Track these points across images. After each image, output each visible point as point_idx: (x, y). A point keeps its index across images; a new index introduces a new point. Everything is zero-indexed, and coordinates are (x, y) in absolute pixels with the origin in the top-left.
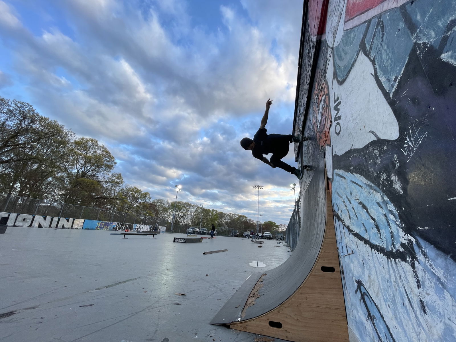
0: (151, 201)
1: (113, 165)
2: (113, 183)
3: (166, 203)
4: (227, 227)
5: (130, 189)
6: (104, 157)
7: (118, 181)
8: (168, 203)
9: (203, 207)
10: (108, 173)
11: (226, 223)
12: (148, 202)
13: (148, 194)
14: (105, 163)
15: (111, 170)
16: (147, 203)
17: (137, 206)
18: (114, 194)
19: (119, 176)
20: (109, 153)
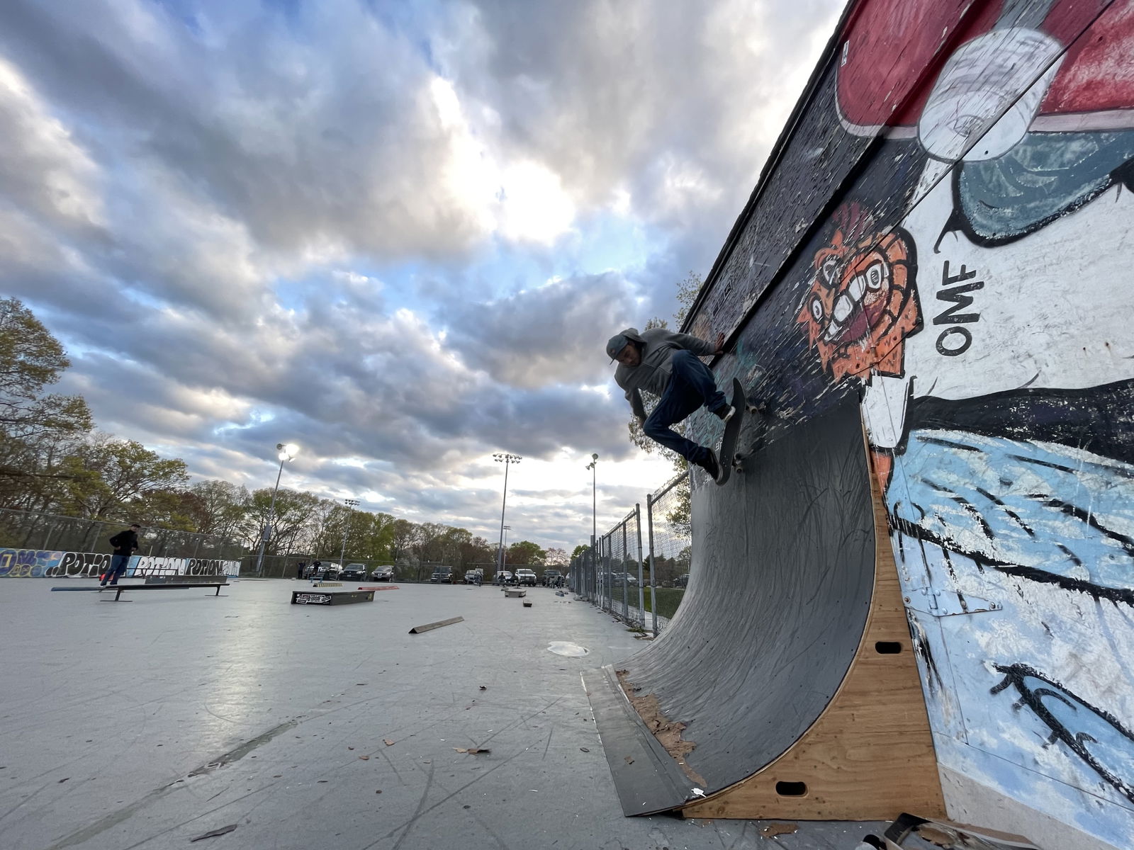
0: (188, 487)
1: (53, 370)
2: (50, 426)
3: (239, 493)
4: (415, 559)
5: (114, 450)
6: (20, 339)
7: (72, 420)
8: (244, 492)
9: (353, 507)
10: (29, 393)
11: (415, 549)
12: (178, 489)
13: (179, 465)
14: (22, 358)
15: (44, 386)
16: (175, 492)
17: (136, 501)
18: (49, 460)
19: (78, 407)
20: (41, 329)
